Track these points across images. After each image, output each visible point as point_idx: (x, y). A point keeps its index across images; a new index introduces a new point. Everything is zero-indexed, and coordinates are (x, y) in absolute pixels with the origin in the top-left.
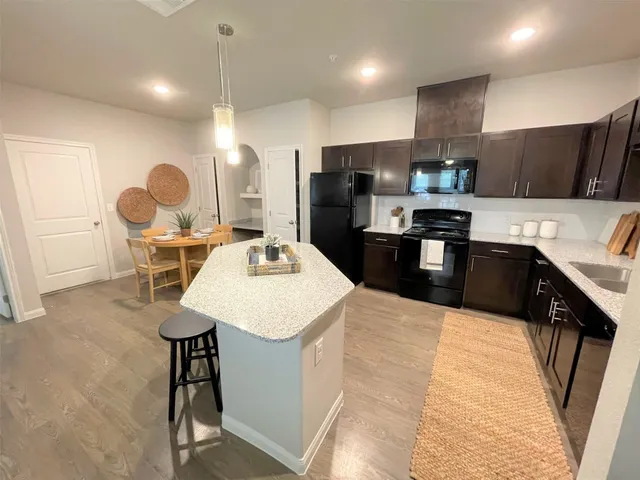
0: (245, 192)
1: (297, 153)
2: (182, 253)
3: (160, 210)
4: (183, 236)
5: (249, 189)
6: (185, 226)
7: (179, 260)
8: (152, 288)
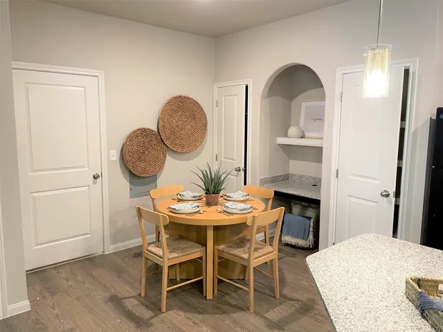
0: (286, 135)
1: (407, 72)
2: (210, 234)
3: (169, 160)
4: (209, 204)
5: (293, 131)
6: (212, 188)
7: (205, 245)
8: (165, 288)
